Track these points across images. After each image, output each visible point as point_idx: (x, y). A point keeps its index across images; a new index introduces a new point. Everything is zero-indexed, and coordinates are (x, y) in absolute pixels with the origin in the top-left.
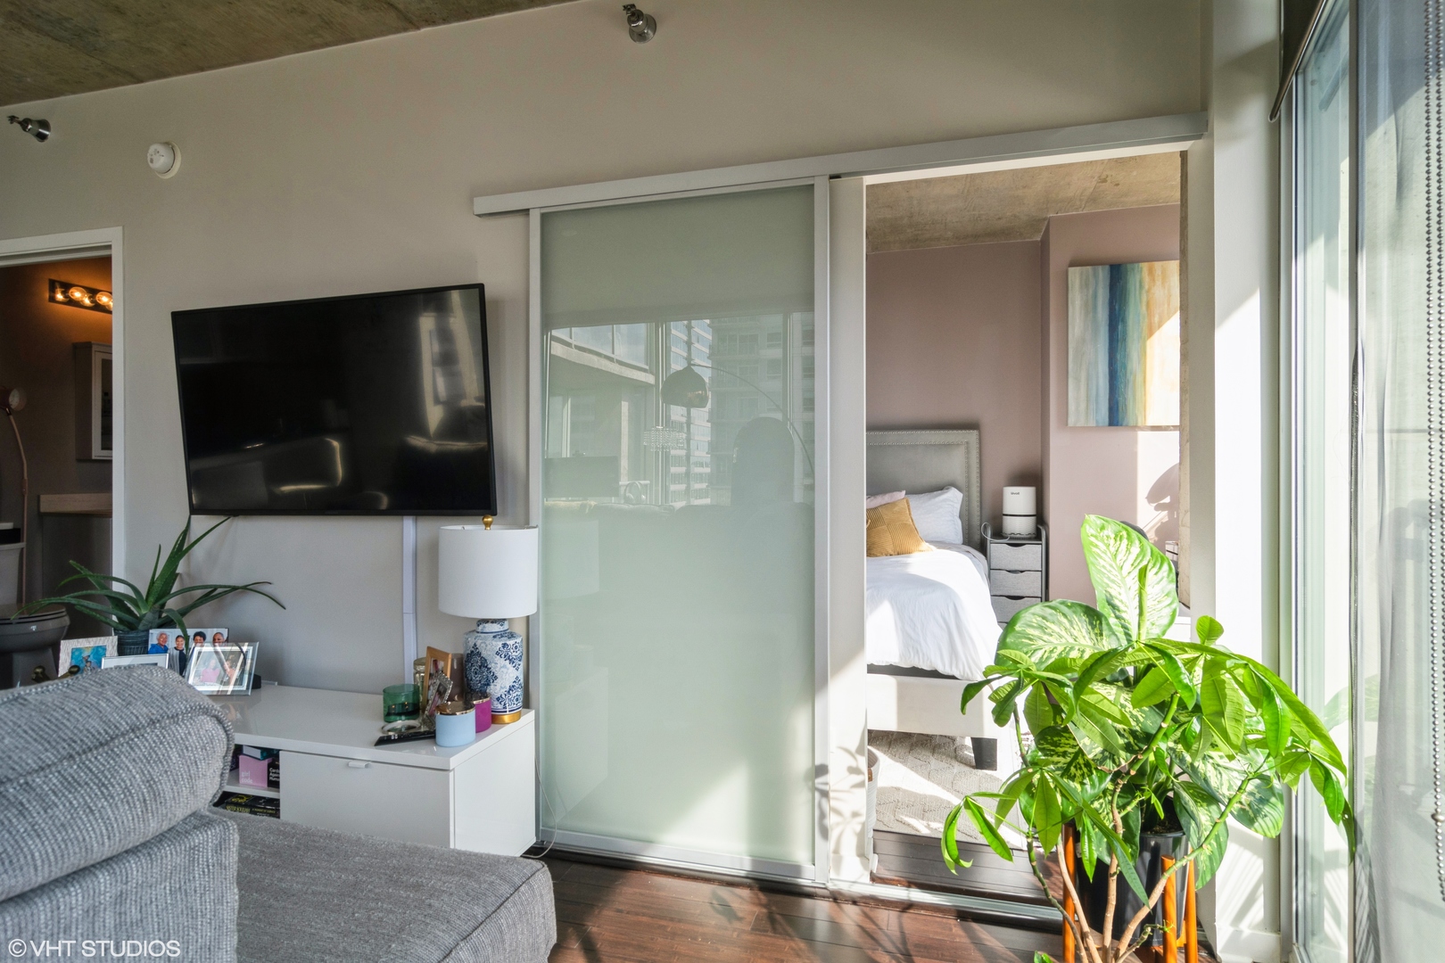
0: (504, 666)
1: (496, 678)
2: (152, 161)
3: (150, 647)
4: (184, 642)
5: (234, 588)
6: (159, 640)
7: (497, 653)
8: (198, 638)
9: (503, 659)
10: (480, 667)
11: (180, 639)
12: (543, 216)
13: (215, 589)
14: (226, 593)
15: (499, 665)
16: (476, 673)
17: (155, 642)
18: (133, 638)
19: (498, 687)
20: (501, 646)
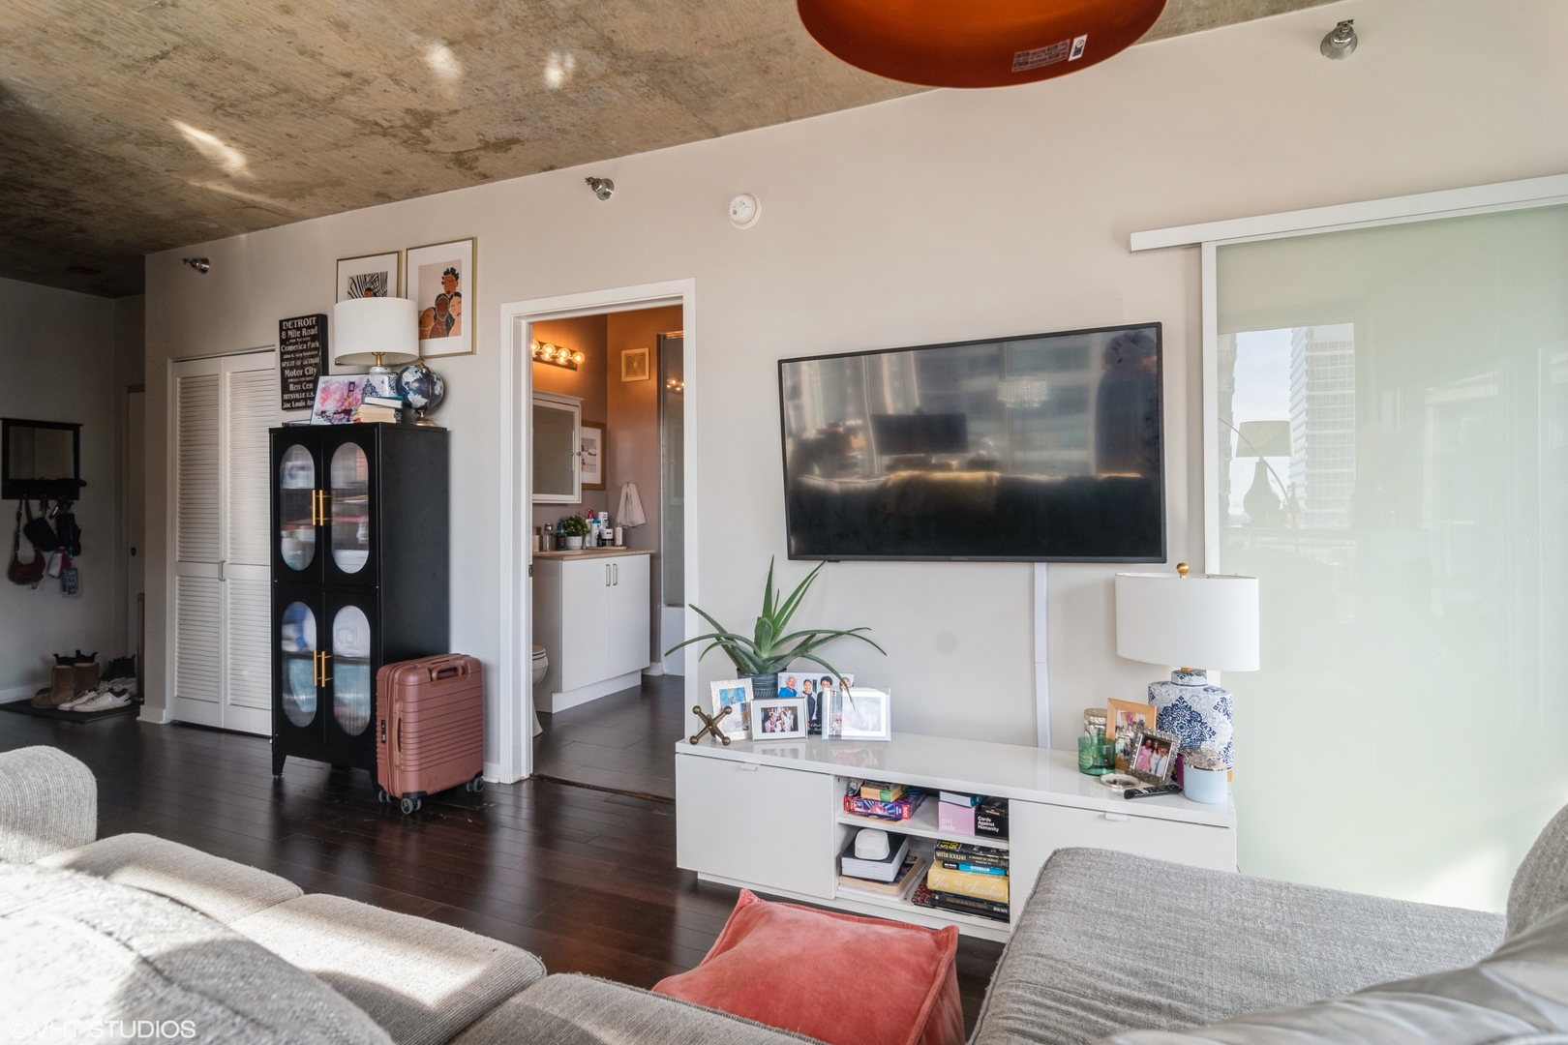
0: (1223, 722)
1: (1214, 733)
2: (735, 212)
3: (779, 690)
4: (811, 686)
5: (839, 634)
6: (787, 683)
7: (1215, 708)
8: (825, 682)
9: (1222, 714)
10: (1189, 722)
11: (808, 683)
12: (1218, 248)
13: (813, 636)
14: (826, 639)
15: (1217, 720)
16: (1181, 727)
17: (785, 686)
18: (763, 681)
19: (1217, 743)
20: (1219, 700)
